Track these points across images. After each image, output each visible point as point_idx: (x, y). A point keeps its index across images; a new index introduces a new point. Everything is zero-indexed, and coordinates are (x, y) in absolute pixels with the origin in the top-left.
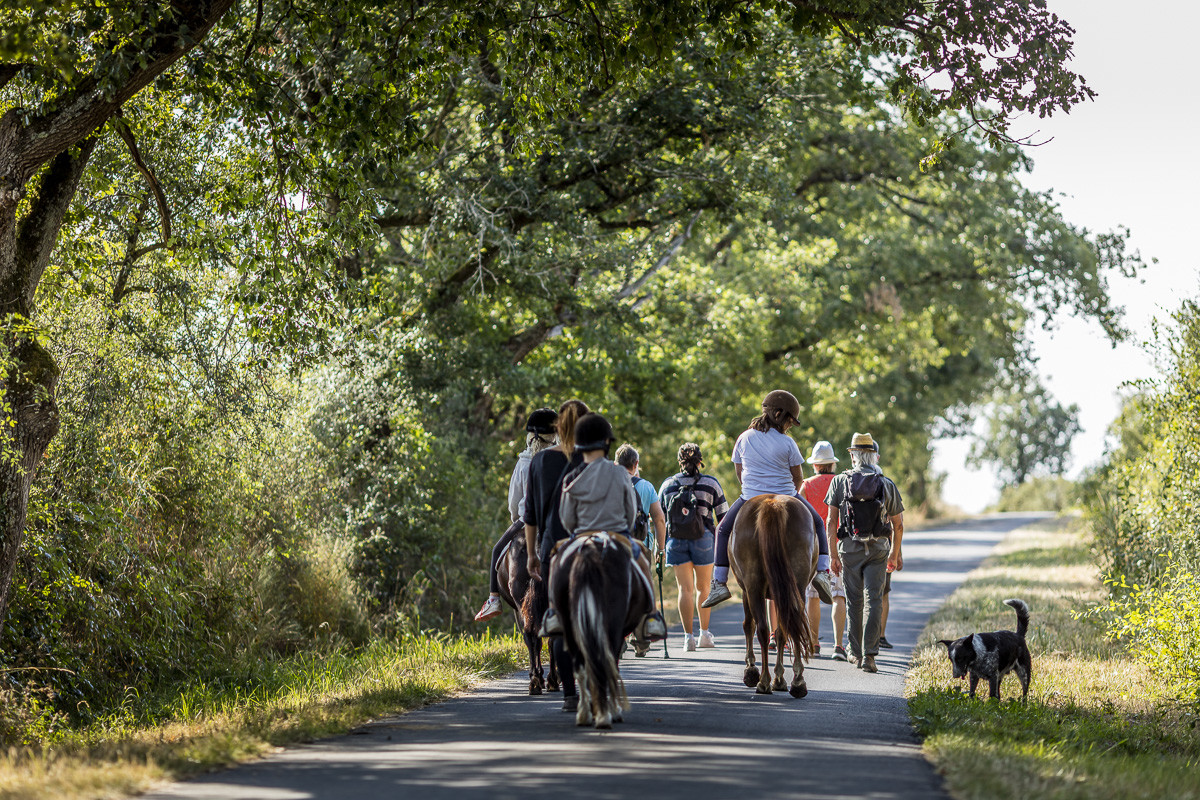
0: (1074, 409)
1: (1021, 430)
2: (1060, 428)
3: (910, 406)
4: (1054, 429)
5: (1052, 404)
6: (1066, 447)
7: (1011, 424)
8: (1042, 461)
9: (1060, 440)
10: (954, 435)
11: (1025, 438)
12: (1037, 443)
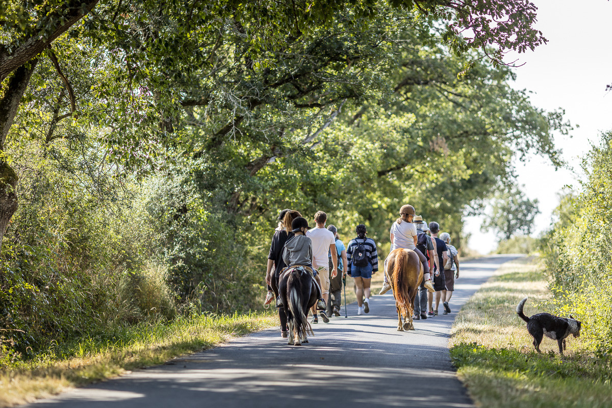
0: (536, 201)
1: (509, 212)
2: (529, 211)
3: (452, 200)
4: (525, 212)
5: (525, 199)
6: (531, 221)
7: (504, 209)
8: (519, 228)
9: (529, 218)
10: (475, 214)
11: (511, 216)
12: (517, 219)
